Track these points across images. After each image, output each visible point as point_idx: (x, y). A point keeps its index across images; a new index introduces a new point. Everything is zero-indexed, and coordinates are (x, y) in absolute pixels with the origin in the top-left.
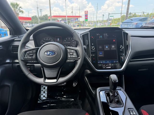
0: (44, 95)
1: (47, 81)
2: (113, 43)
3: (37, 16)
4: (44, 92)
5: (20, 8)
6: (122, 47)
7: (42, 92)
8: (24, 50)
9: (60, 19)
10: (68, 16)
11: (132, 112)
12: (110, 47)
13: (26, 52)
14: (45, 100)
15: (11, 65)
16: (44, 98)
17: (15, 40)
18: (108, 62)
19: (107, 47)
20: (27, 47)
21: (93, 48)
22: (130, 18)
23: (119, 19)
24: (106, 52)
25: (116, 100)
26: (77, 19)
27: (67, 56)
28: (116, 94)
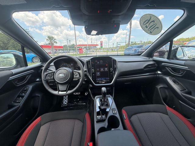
0: (65, 102)
1: (60, 93)
2: (106, 67)
3: (67, 45)
4: (66, 99)
5: (55, 40)
6: (111, 69)
7: (64, 100)
8: (46, 73)
9: (83, 47)
10: (88, 45)
11: (114, 111)
12: (104, 69)
13: (47, 74)
14: (66, 104)
15: (40, 82)
16: (66, 103)
17: (43, 65)
18: (103, 79)
19: (102, 69)
20: (49, 71)
21: (93, 70)
22: (132, 45)
23: (124, 46)
24: (101, 73)
25: (106, 104)
26: (95, 47)
27: (73, 76)
28: (106, 100)
